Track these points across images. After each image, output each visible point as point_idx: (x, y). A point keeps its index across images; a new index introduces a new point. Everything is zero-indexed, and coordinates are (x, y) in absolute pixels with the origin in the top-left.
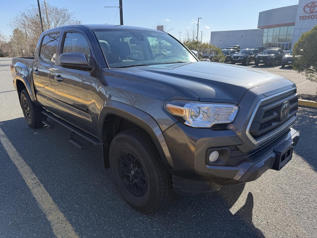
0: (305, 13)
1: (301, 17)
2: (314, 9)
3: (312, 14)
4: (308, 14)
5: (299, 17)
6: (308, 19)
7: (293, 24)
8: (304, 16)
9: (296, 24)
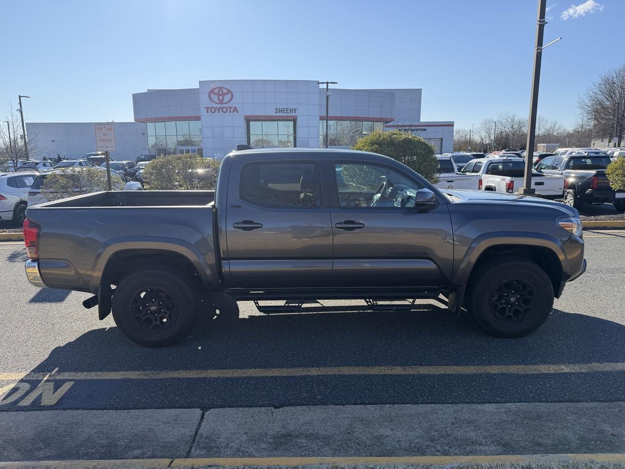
0: (212, 102)
1: (207, 108)
2: (223, 97)
3: (223, 106)
4: (217, 105)
5: (205, 108)
6: (219, 112)
7: (198, 118)
8: (212, 107)
9: (202, 118)
